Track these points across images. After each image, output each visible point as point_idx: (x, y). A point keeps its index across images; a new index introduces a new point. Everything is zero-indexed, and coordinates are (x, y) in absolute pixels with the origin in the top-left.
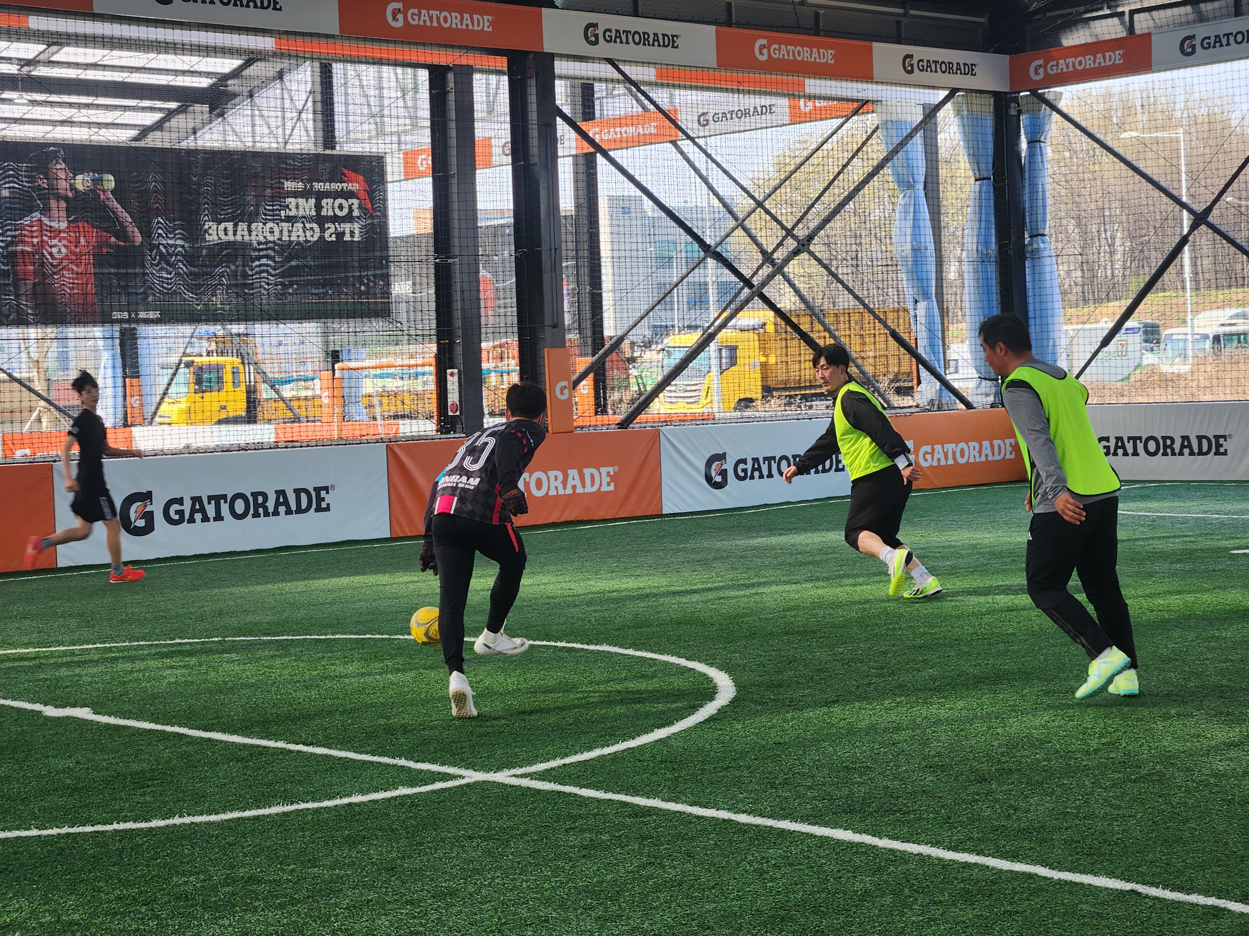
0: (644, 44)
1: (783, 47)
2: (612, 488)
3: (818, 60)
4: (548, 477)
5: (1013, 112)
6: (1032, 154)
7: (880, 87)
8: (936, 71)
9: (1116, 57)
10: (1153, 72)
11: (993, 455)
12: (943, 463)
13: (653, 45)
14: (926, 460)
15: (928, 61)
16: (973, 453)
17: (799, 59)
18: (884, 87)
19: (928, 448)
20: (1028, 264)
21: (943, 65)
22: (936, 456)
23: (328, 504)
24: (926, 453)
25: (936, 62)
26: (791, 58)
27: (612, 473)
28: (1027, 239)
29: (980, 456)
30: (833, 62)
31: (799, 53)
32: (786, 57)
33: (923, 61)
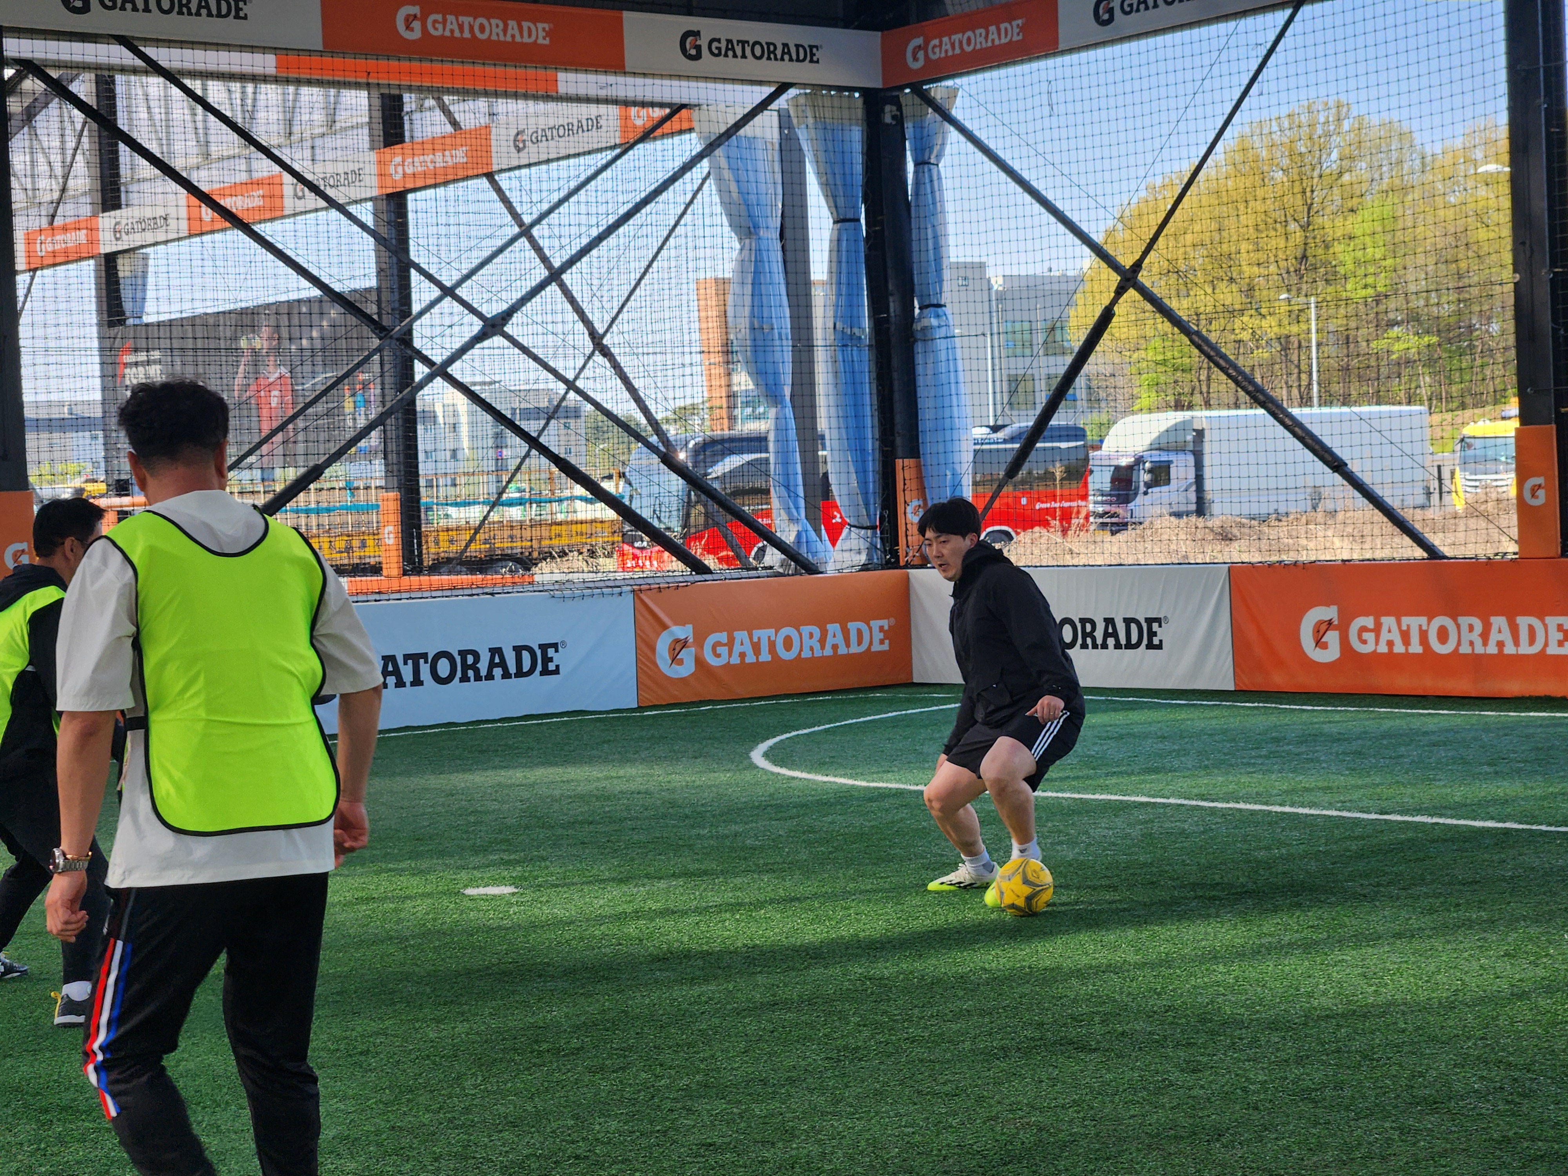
0: (180, 13)
1: (451, 18)
3: (518, 39)
5: (888, 119)
6: (921, 183)
7: (640, 81)
8: (744, 56)
9: (1012, 31)
10: (1062, 52)
11: (848, 645)
12: (750, 658)
13: (199, 14)
14: (719, 656)
15: (729, 41)
16: (807, 642)
17: (483, 37)
18: (649, 81)
19: (723, 637)
20: (918, 349)
21: (758, 47)
22: (737, 649)
24: (718, 644)
25: (743, 43)
26: (467, 35)
28: (917, 311)
29: (823, 647)
30: (547, 42)
31: (482, 29)
32: (457, 34)
33: (719, 41)
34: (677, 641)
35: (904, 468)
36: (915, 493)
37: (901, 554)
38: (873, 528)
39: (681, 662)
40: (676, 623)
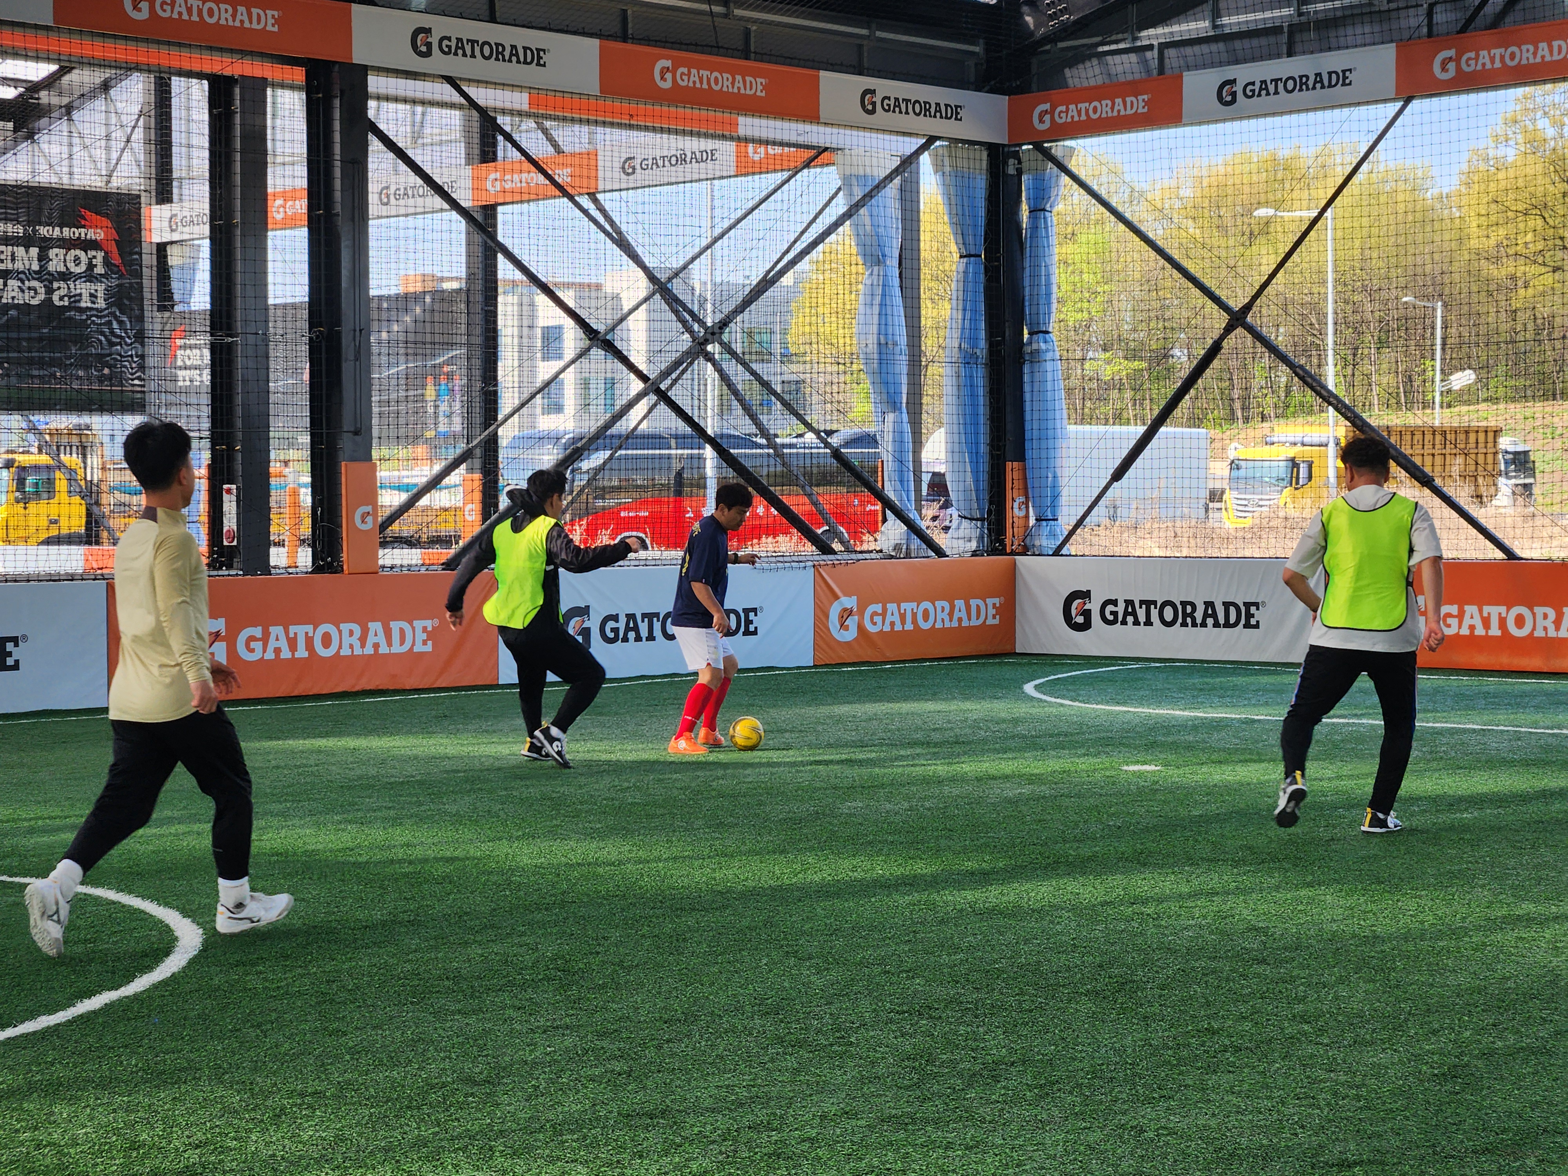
0: (497, 59)
1: (694, 71)
2: (429, 648)
3: (742, 91)
4: (340, 632)
5: (1011, 171)
6: (1035, 228)
7: (828, 130)
8: (907, 113)
9: (1138, 104)
10: (1185, 125)
11: (969, 619)
12: (898, 627)
13: (510, 61)
14: (875, 624)
15: (897, 99)
16: (940, 615)
17: (717, 88)
18: (835, 130)
19: (878, 608)
20: (1026, 369)
21: (917, 105)
22: (889, 618)
23: (17, 661)
24: (875, 613)
25: (907, 101)
26: (705, 86)
27: (430, 629)
28: (1026, 336)
29: (951, 620)
30: (763, 94)
31: (716, 81)
32: (698, 85)
33: (889, 99)
34: (845, 610)
35: (1012, 469)
36: (1021, 491)
37: (1008, 542)
38: (982, 520)
39: (847, 628)
40: (845, 595)
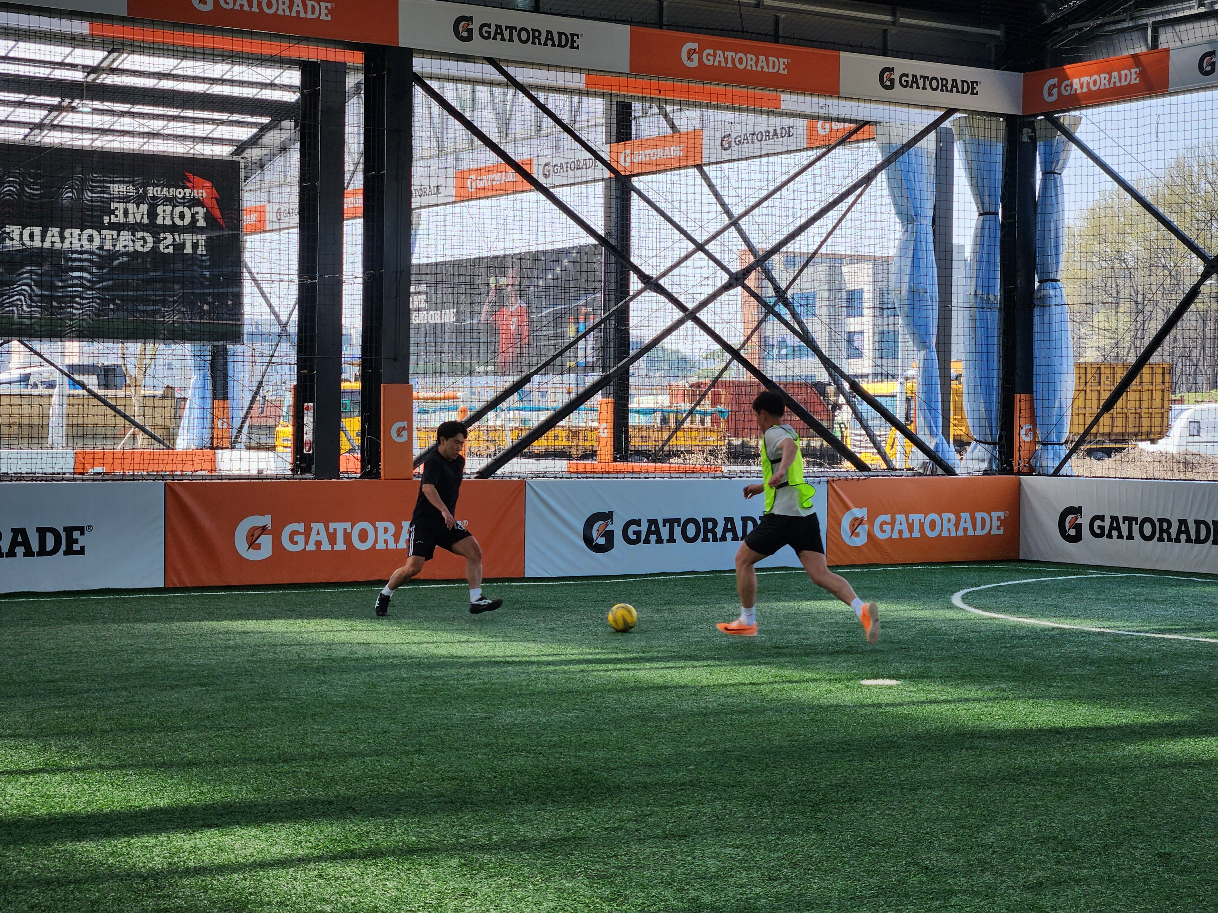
0: (534, 43)
1: (719, 52)
3: (765, 70)
5: (1025, 138)
6: (1047, 187)
7: (849, 103)
8: (924, 88)
9: (1131, 76)
10: (1170, 95)
11: (975, 529)
13: (546, 44)
14: (884, 532)
15: (914, 76)
16: (946, 525)
17: (742, 67)
18: (855, 104)
19: (888, 518)
20: (1036, 311)
21: (934, 82)
22: (897, 527)
23: (82, 548)
24: (884, 523)
25: (924, 78)
26: (730, 65)
28: (1037, 284)
30: (786, 72)
31: (741, 61)
32: (723, 64)
33: (907, 76)
34: (856, 519)
35: (1021, 401)
36: (1028, 420)
37: (1015, 464)
38: (993, 443)
39: (858, 535)
40: (857, 506)
